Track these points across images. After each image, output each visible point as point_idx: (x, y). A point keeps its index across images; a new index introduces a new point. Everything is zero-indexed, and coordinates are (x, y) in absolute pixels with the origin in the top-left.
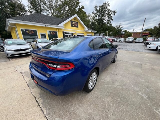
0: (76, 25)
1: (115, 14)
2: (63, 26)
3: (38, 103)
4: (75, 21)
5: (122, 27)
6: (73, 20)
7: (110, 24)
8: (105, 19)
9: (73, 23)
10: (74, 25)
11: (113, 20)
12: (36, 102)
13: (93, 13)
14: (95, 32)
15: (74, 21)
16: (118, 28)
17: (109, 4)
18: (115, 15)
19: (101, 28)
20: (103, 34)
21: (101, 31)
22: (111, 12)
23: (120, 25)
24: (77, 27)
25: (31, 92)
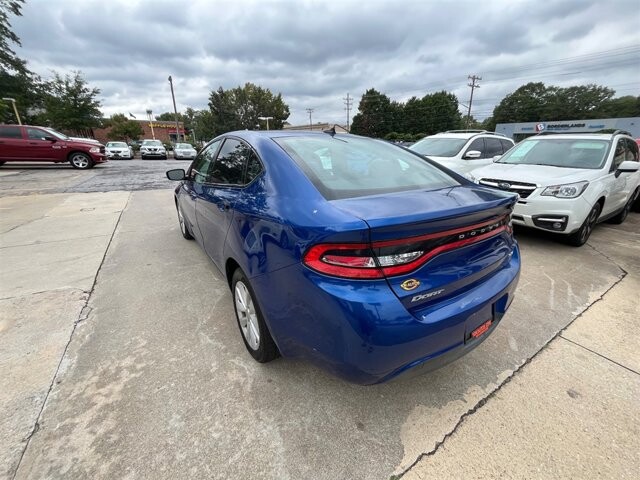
5: (95, 92)
11: (14, 38)
12: (485, 407)
23: (77, 77)
25: (433, 453)
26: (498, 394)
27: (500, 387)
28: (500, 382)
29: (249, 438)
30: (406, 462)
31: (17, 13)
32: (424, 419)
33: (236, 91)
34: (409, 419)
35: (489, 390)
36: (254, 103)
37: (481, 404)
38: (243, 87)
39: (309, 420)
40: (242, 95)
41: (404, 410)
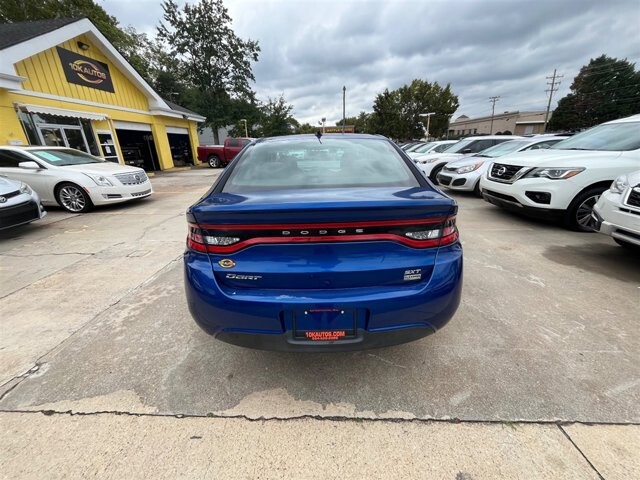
0: (97, 78)
1: (256, 55)
2: (13, 73)
3: (347, 419)
4: (87, 55)
5: (290, 108)
6: (75, 50)
7: (246, 93)
8: (223, 70)
9: (76, 65)
10: (85, 75)
11: (252, 78)
13: (161, 32)
14: (202, 119)
15: (81, 52)
16: (278, 110)
17: (225, 11)
18: (255, 58)
19: (217, 107)
20: (230, 128)
21: (216, 117)
22: (242, 46)
23: (281, 99)
24: (107, 86)
25: (252, 420)
26: (365, 423)
27: (376, 420)
28: (382, 416)
29: (175, 348)
30: (228, 413)
31: (256, 60)
32: (274, 398)
33: (401, 91)
34: (265, 392)
35: (360, 415)
36: (418, 99)
37: (338, 419)
38: (409, 85)
39: (209, 356)
40: (406, 93)
41: (268, 385)
